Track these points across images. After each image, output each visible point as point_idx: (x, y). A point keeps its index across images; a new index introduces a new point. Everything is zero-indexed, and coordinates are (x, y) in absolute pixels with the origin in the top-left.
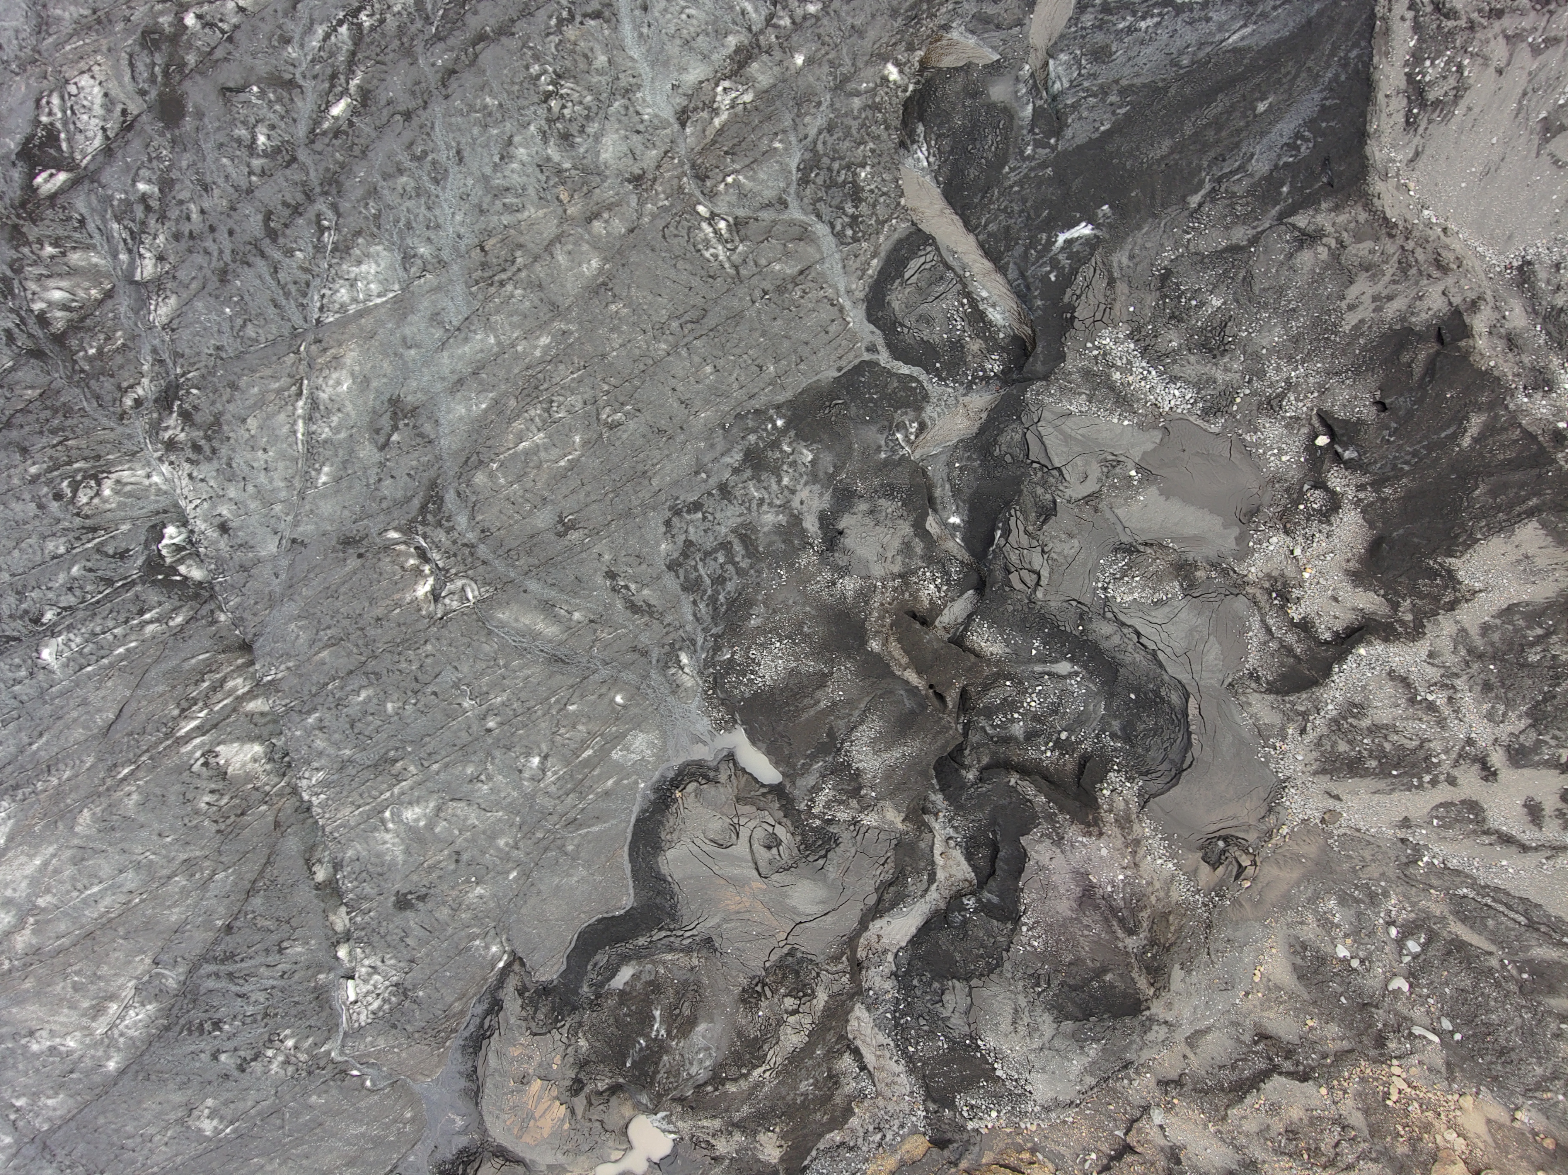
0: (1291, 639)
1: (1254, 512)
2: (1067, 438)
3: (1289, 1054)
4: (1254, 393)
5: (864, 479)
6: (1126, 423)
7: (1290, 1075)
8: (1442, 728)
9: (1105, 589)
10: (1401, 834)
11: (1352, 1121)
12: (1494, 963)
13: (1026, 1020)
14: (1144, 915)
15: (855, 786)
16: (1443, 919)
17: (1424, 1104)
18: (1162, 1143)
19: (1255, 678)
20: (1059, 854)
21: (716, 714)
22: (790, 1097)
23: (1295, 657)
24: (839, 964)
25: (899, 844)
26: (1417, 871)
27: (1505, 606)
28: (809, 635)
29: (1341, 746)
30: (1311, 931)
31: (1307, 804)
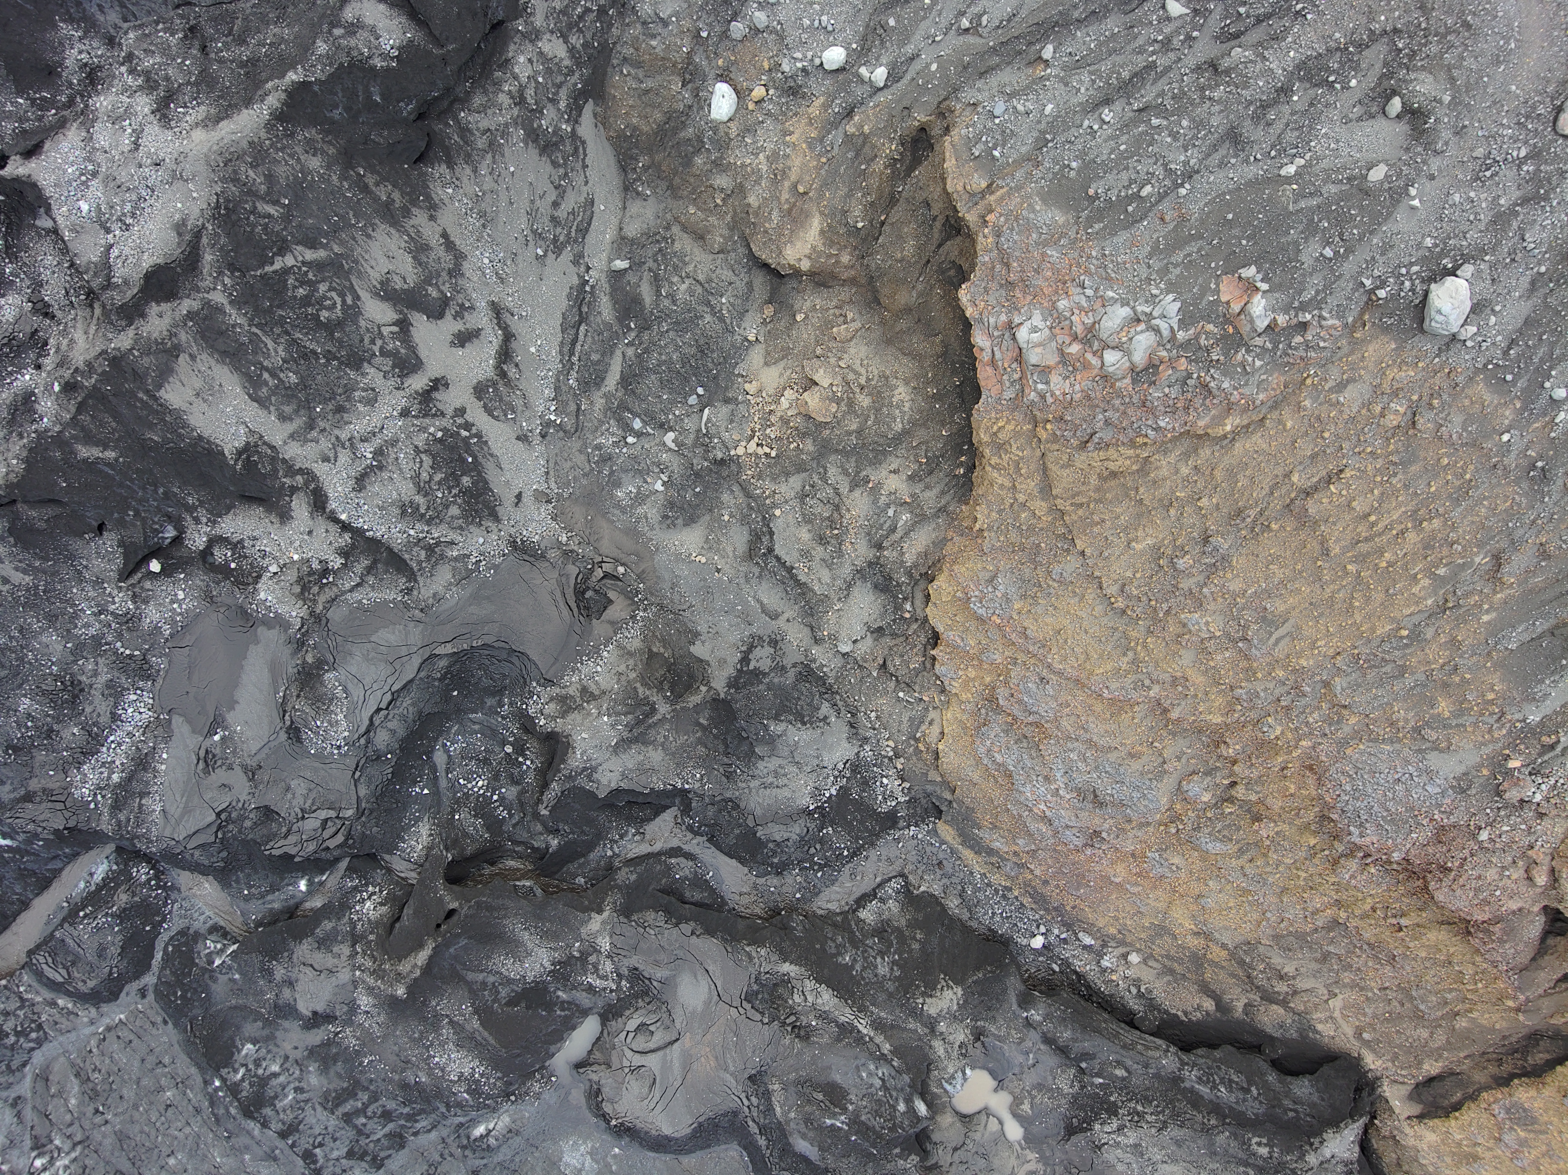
0: (359, 569)
1: (243, 613)
2: (187, 811)
3: (756, 538)
4: (120, 636)
5: (262, 993)
6: (165, 756)
7: (771, 539)
8: (397, 441)
9: (339, 747)
10: (537, 440)
11: (798, 486)
12: (630, 352)
13: (770, 779)
14: (640, 690)
15: (573, 961)
16: (607, 396)
17: (766, 423)
18: (869, 641)
19: (409, 591)
20: (604, 766)
21: (537, 1087)
22: (890, 986)
23: (375, 562)
24: (754, 954)
25: (626, 911)
26: (568, 422)
27: (255, 405)
28: (421, 1033)
29: (454, 511)
30: (651, 511)
31: (533, 520)
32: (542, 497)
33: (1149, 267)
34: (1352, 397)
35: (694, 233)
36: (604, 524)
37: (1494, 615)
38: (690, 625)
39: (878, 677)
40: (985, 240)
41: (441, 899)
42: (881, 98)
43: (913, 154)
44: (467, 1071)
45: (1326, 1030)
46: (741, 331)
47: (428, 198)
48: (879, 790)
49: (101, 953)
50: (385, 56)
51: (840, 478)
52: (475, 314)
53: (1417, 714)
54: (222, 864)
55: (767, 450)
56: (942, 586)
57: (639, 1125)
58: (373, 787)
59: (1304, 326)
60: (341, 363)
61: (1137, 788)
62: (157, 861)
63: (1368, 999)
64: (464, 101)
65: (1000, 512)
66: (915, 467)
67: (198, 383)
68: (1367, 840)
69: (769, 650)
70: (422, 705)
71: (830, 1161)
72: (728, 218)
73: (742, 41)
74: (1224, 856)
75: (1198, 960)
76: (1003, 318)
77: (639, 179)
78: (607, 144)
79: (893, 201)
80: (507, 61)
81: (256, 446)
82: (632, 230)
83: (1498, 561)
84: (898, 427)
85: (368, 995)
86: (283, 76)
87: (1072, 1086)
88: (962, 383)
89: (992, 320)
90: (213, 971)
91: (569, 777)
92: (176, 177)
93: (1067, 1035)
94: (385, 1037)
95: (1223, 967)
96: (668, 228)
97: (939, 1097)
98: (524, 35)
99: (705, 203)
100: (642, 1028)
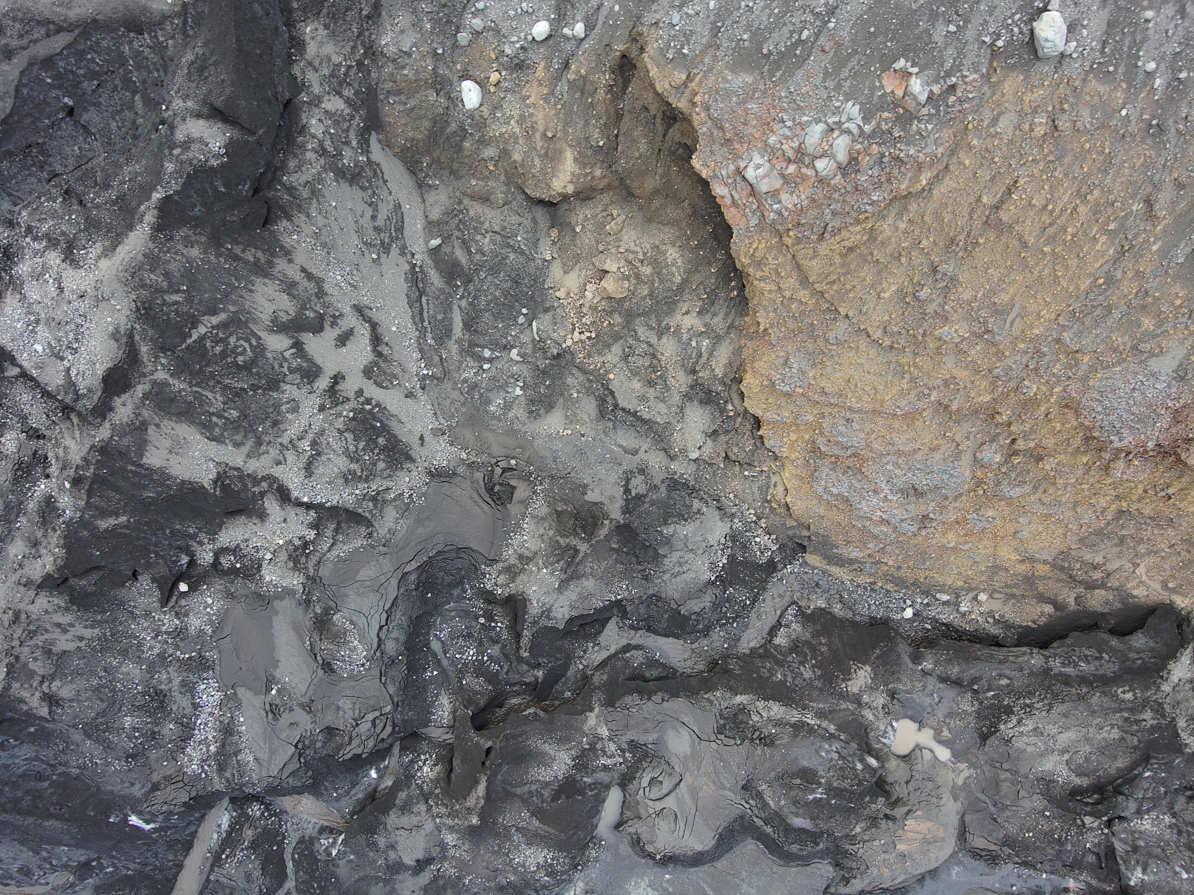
0: (329, 533)
1: (258, 596)
2: (272, 752)
3: (602, 401)
4: (177, 647)
5: (375, 861)
7: (614, 397)
9: (363, 665)
10: (420, 392)
11: (620, 352)
12: (464, 303)
13: (677, 569)
14: (561, 541)
15: (586, 753)
16: (458, 342)
17: (581, 315)
18: (710, 443)
19: (370, 535)
20: (556, 605)
21: (593, 853)
22: (818, 684)
23: (339, 524)
24: (712, 698)
25: (610, 703)
26: (437, 371)
27: (214, 443)
28: (499, 845)
29: (381, 465)
30: (519, 412)
31: (437, 451)
32: (438, 432)
33: (826, 88)
34: (1005, 125)
35: (481, 198)
36: (489, 434)
37: (1160, 243)
38: (578, 482)
39: (725, 468)
40: (698, 117)
41: (477, 745)
42: (585, 45)
43: (623, 77)
44: (541, 860)
45: (1140, 593)
46: (540, 256)
47: (282, 248)
48: (756, 548)
49: (248, 878)
50: (217, 156)
51: (648, 333)
52: (345, 318)
53: (1130, 336)
54: (311, 781)
55: (588, 334)
56: (750, 383)
57: (677, 852)
58: (397, 684)
59: (953, 88)
60: (264, 390)
61: (945, 472)
62: (264, 797)
63: (1163, 558)
64: (283, 168)
65: (775, 311)
66: (700, 303)
67: (168, 443)
68: (1125, 442)
69: (640, 478)
70: (409, 612)
71: (822, 825)
72: (503, 177)
73: (469, 46)
74: (1023, 496)
75: (1029, 580)
76: (732, 167)
77: (428, 175)
78: (395, 159)
79: (619, 117)
80: (304, 127)
81: (225, 472)
82: (435, 214)
83: (1149, 203)
84: (678, 279)
85: (451, 833)
86: (149, 198)
87: (973, 706)
88: (714, 229)
89: (724, 173)
90: (333, 860)
91: (534, 623)
92: (100, 300)
93: (956, 670)
94: (474, 859)
95: (1049, 578)
96: (460, 203)
97: (882, 750)
98: (309, 104)
99: (481, 173)
100: (653, 781)
